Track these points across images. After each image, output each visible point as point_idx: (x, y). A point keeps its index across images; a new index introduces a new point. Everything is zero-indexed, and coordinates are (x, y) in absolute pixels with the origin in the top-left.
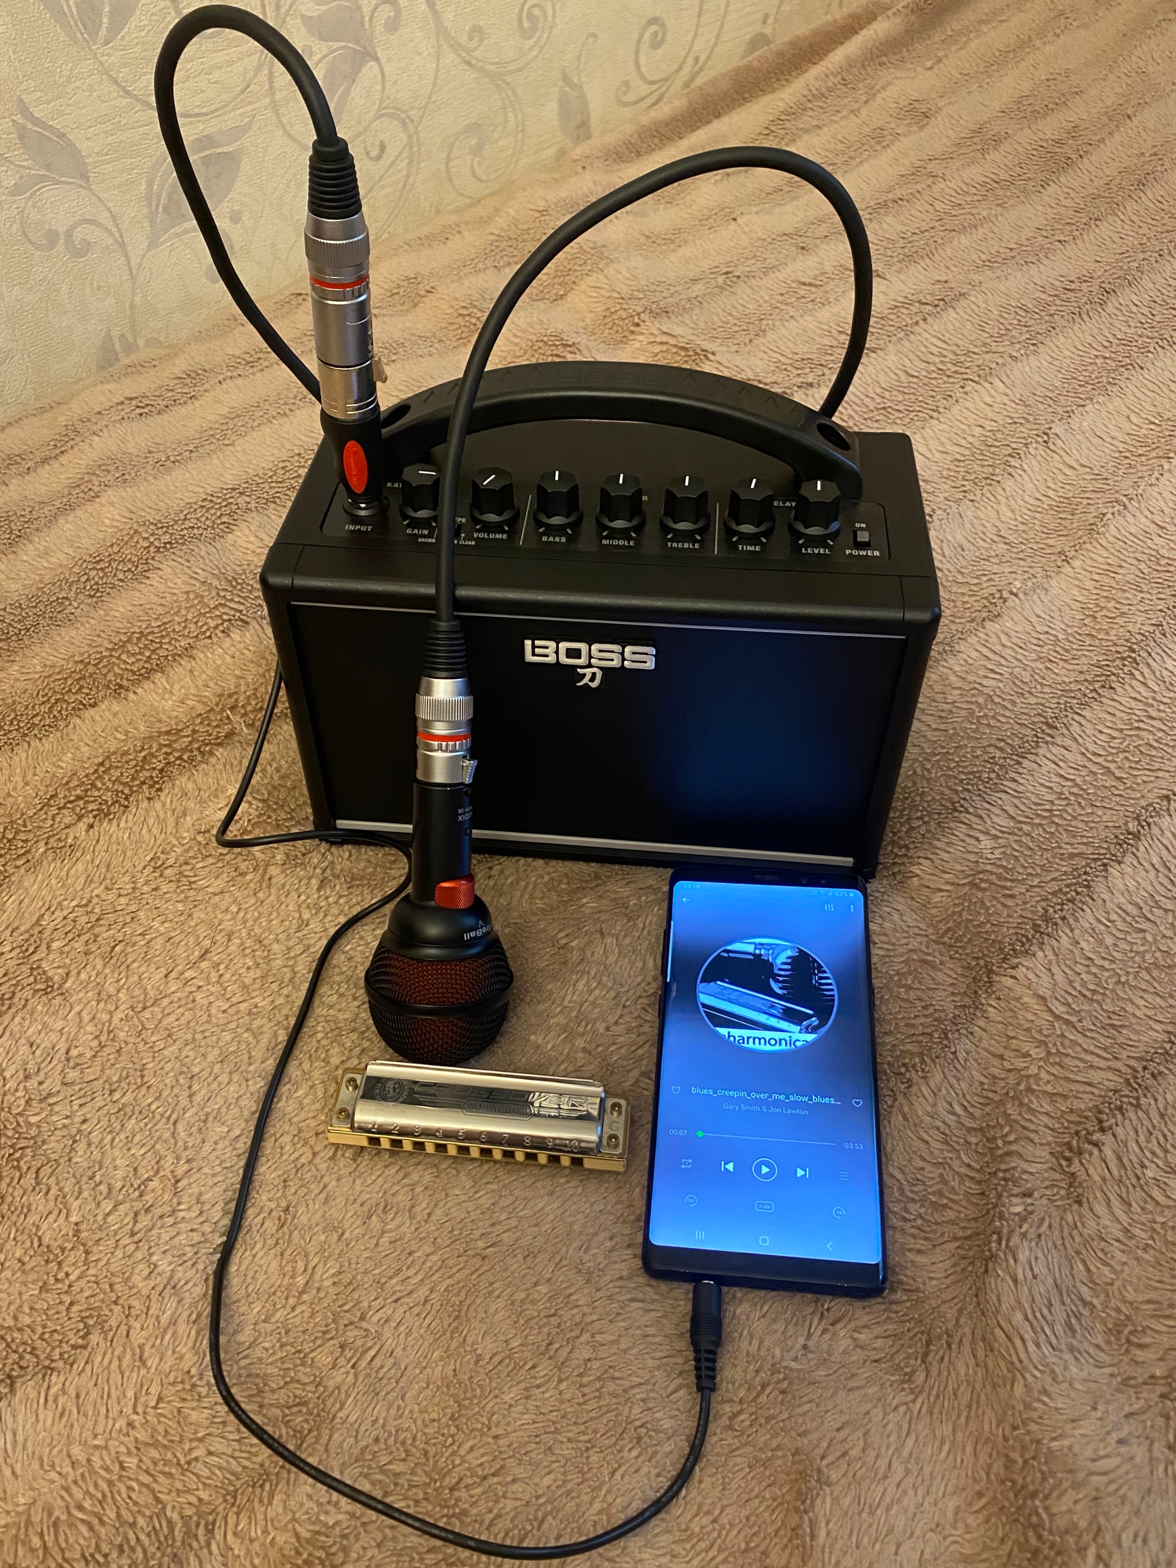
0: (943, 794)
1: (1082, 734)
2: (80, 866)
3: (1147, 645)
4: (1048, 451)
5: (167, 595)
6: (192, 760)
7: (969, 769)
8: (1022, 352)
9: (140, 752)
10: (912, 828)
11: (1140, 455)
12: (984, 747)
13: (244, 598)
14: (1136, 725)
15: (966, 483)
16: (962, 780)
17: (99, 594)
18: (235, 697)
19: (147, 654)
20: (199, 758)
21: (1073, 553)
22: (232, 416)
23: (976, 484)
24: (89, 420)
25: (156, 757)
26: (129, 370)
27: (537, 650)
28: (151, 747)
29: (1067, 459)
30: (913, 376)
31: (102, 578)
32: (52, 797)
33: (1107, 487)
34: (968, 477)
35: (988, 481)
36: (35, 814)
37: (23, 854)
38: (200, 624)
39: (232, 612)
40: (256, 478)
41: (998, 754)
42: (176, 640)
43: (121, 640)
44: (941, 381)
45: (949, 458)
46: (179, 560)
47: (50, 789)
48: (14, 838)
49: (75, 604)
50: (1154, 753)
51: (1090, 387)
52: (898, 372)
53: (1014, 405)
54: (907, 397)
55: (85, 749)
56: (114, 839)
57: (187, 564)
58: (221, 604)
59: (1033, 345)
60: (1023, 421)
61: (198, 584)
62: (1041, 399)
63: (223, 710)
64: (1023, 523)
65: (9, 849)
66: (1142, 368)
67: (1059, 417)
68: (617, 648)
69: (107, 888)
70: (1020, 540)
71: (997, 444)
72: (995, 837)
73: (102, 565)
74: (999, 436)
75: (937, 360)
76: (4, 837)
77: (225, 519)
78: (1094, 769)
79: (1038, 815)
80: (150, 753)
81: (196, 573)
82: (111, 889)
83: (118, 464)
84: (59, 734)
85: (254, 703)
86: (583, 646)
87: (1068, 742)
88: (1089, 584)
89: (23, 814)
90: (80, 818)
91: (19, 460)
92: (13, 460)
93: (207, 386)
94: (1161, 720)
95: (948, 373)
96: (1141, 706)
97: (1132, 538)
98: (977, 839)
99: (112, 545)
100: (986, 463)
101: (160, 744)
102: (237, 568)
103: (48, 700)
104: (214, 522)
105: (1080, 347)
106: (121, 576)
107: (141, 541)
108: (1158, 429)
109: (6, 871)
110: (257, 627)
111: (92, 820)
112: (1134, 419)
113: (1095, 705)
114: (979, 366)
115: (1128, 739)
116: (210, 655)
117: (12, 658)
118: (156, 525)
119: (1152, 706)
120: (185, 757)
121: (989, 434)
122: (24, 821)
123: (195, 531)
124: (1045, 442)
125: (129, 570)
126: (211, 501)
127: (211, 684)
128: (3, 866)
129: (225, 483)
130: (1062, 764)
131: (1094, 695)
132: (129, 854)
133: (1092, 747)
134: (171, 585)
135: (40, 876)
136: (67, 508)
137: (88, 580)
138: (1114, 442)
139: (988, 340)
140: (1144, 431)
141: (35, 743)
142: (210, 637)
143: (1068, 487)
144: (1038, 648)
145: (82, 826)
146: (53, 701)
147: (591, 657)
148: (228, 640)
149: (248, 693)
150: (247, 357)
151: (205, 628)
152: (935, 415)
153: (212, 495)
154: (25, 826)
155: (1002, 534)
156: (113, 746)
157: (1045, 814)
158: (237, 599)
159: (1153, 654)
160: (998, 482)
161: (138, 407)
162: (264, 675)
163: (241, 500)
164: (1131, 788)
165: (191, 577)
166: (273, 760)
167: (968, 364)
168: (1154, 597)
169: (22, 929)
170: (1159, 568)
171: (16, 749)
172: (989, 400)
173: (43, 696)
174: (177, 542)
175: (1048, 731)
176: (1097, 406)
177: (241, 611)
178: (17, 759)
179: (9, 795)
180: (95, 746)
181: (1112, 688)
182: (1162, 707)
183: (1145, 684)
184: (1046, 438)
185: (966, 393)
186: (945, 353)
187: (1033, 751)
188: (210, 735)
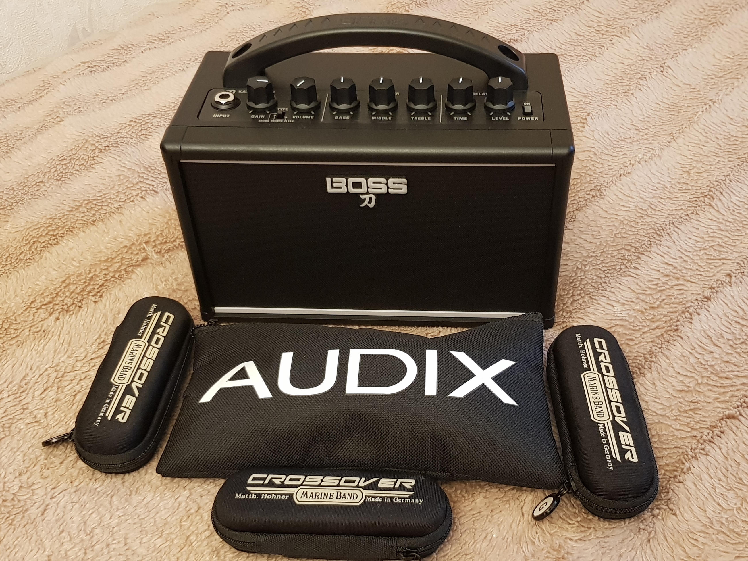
0: (593, 279)
1: (678, 239)
2: (51, 344)
3: (721, 188)
4: (664, 77)
5: (106, 178)
6: (120, 277)
7: (609, 264)
8: (649, 17)
9: (89, 274)
10: (574, 301)
11: (720, 77)
12: (618, 250)
13: (155, 178)
14: (712, 235)
15: (612, 96)
16: (604, 271)
17: (63, 179)
18: (149, 236)
19: (93, 212)
20: (125, 276)
21: (678, 135)
22: (150, 72)
23: (618, 96)
24: (58, 77)
25: (98, 277)
26: (85, 46)
27: (335, 185)
28: (95, 271)
29: (674, 80)
30: (580, 36)
31: (65, 169)
32: (32, 302)
33: (699, 96)
34: (614, 93)
35: (626, 94)
36: (22, 313)
37: (15, 337)
38: (127, 194)
39: (148, 186)
40: (165, 108)
41: (627, 253)
42: (112, 204)
43: (76, 206)
44: (598, 38)
45: (602, 83)
46: (114, 156)
47: (32, 298)
48: (9, 328)
49: (47, 185)
50: (722, 249)
51: (691, 38)
52: (571, 33)
53: (643, 50)
54: (576, 48)
55: (54, 273)
56: (73, 326)
57: (119, 158)
58: (141, 182)
59: (656, 13)
60: (648, 59)
61: (125, 170)
62: (660, 46)
63: (140, 244)
64: (647, 117)
65: (6, 335)
66: (723, 24)
67: (671, 56)
68: (383, 180)
69: (69, 357)
70: (645, 127)
71: (632, 72)
72: (624, 304)
73: (65, 162)
74: (633, 67)
75: (595, 25)
76: (2, 327)
77: (144, 132)
78: (686, 258)
79: (650, 288)
80: (95, 275)
81: (125, 164)
82: (71, 357)
83: (76, 101)
84: (36, 264)
85: (161, 239)
86: (362, 180)
87: (670, 244)
88: (687, 153)
89: (14, 313)
90: (51, 314)
91: (13, 103)
92: (9, 103)
93: (134, 55)
94: (727, 231)
95: (602, 32)
96: (715, 224)
97: (714, 126)
98: (613, 306)
99: (71, 150)
100: (625, 84)
101: (101, 269)
102: (151, 161)
103: (29, 243)
104: (137, 135)
105: (686, 13)
106: (77, 168)
107: (90, 147)
108: (732, 61)
109: (4, 347)
110: (164, 195)
111: (57, 315)
112: (717, 56)
113: (687, 223)
114: (622, 27)
115: (707, 242)
116: (133, 212)
117: (6, 220)
118: (99, 136)
119: (722, 223)
120: (117, 276)
121: (627, 67)
122: (15, 317)
123: (125, 139)
124: (662, 71)
125: (82, 164)
126: (135, 122)
127: (133, 229)
128: (2, 344)
129: (145, 112)
130: (665, 256)
131: (687, 217)
132: (83, 335)
133: (685, 247)
134: (108, 172)
135: (26, 350)
136: (43, 128)
137: (56, 171)
138: (704, 70)
139: (628, 11)
140: (723, 63)
141: (22, 272)
142: (133, 201)
143: (675, 97)
144: (653, 191)
145: (52, 318)
146: (32, 242)
147: (368, 187)
148: (144, 202)
149: (157, 234)
150: (160, 36)
151: (131, 195)
152: (593, 58)
153: (136, 118)
154: (15, 320)
155: (634, 123)
156: (71, 270)
157: (654, 287)
158: (151, 179)
159: (724, 193)
160: (632, 94)
161: (89, 67)
162: (167, 223)
163: (154, 121)
164: (707, 271)
165: (122, 166)
166: (173, 274)
167: (615, 26)
168: (726, 160)
169: (15, 382)
170: (730, 143)
171: (10, 275)
172: (628, 47)
173: (26, 240)
174: (113, 146)
175: (657, 238)
176: (694, 50)
177: (153, 186)
178: (10, 282)
179: (5, 302)
180: (60, 270)
181: (697, 214)
182: (728, 224)
183: (718, 211)
184: (662, 69)
185: (613, 44)
186: (600, 19)
187: (648, 250)
188: (133, 260)
